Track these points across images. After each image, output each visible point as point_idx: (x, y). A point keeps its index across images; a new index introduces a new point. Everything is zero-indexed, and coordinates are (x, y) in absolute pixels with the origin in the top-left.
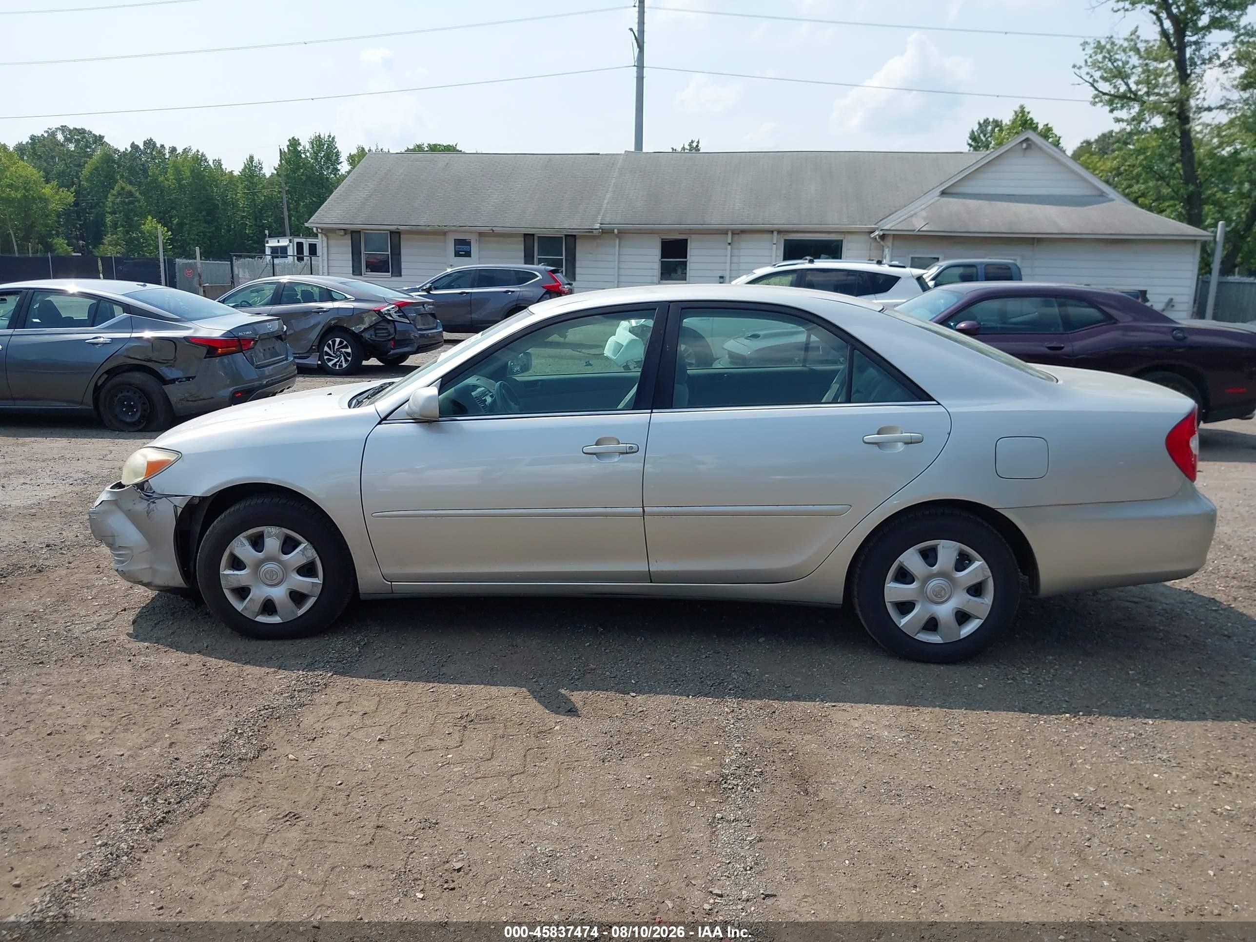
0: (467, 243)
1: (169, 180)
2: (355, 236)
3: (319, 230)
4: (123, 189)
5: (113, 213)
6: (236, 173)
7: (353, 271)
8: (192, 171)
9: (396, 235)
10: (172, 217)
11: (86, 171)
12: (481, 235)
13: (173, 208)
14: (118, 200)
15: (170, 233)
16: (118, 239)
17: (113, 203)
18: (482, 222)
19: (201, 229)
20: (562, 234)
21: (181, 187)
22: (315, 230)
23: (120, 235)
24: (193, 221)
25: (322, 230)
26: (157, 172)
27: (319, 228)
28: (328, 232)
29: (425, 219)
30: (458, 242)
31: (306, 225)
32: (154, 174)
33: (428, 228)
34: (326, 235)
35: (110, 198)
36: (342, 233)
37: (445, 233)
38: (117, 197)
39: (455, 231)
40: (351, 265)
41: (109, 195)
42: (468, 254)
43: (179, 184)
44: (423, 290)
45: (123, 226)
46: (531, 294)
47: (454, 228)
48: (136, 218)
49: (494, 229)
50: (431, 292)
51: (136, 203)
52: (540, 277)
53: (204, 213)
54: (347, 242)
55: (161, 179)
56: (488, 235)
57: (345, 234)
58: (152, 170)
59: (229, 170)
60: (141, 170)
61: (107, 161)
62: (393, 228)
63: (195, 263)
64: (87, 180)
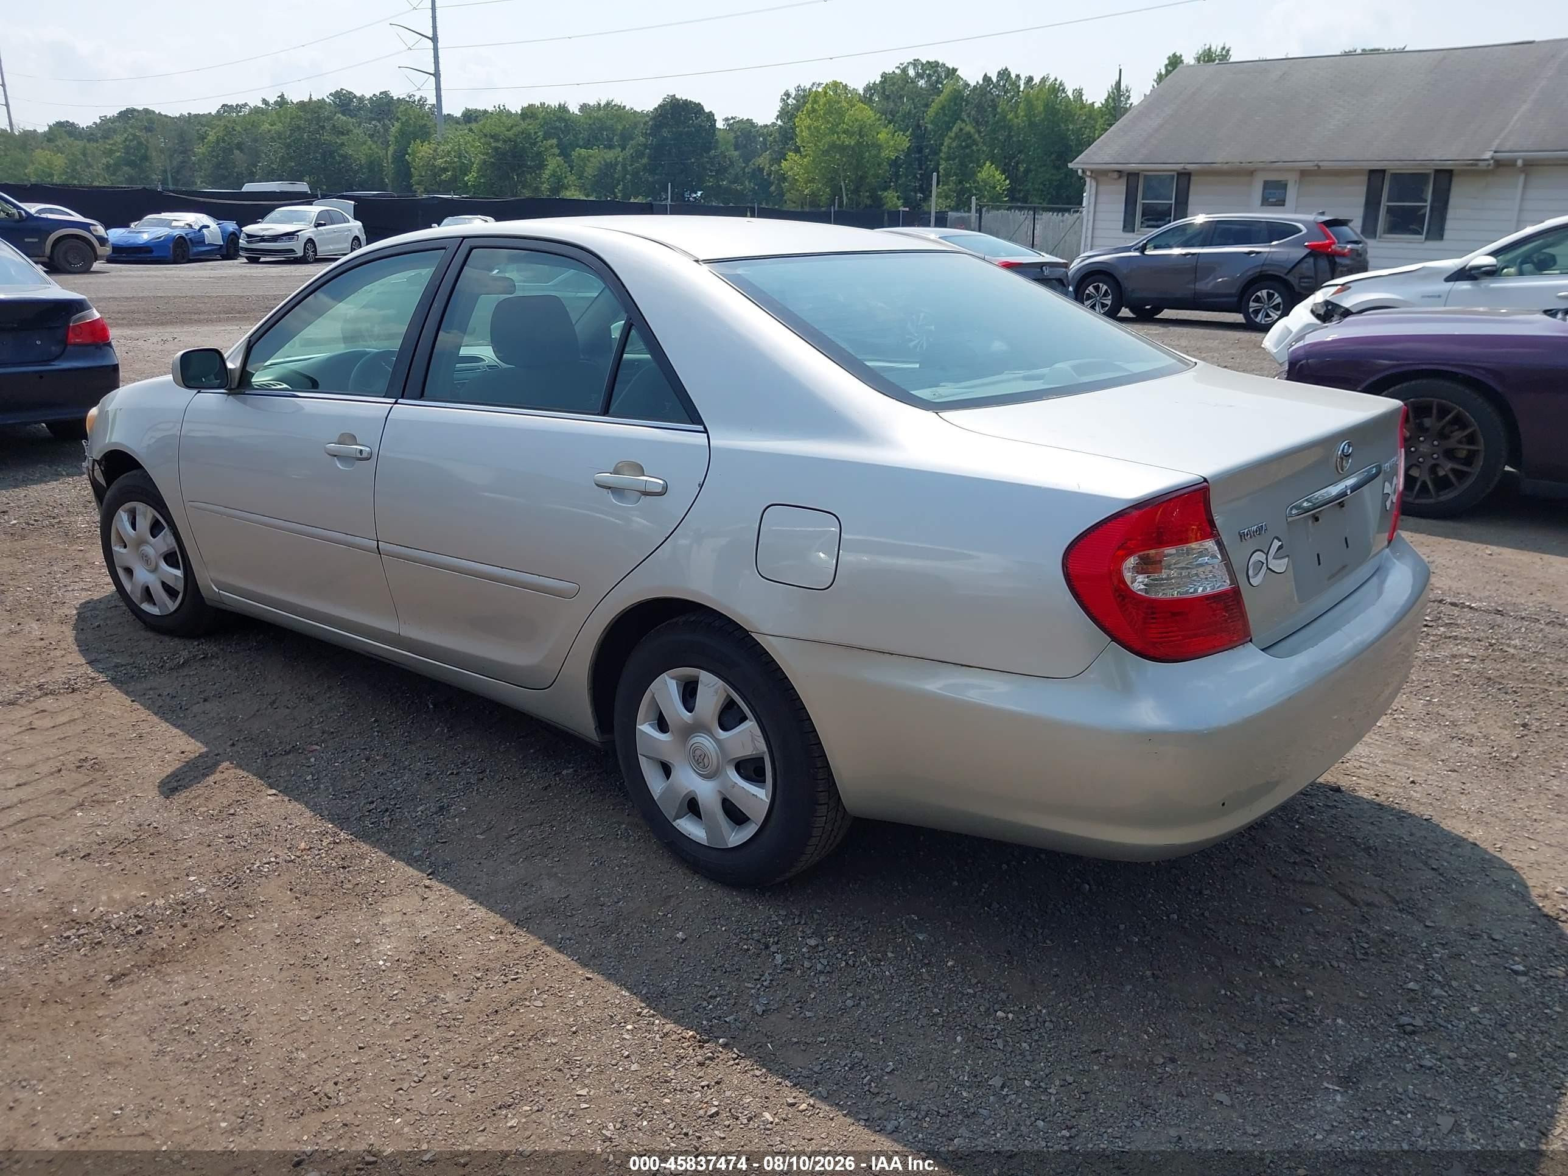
0: (1283, 186)
1: (1018, 119)
2: (1131, 178)
3: (1088, 173)
4: (961, 130)
5: (948, 159)
6: (1097, 105)
7: (1124, 227)
8: (1046, 105)
9: (1184, 178)
10: (1017, 163)
11: (931, 111)
12: (1304, 173)
13: (1020, 152)
14: (954, 144)
15: (1008, 182)
16: (949, 189)
17: (949, 147)
18: (1307, 154)
19: (1048, 176)
20: (1429, 169)
21: (1032, 124)
22: (1080, 172)
23: (952, 185)
24: (1040, 167)
25: (1092, 172)
26: (1007, 108)
27: (1088, 169)
28: (1099, 175)
29: (1223, 155)
30: (1267, 184)
31: (1070, 165)
32: (1003, 111)
33: (1225, 167)
34: (1096, 179)
35: (947, 141)
36: (1116, 175)
37: (1252, 173)
38: (953, 140)
39: (1263, 170)
40: (1122, 219)
41: (946, 139)
42: (1281, 203)
43: (1029, 120)
44: (1136, 250)
45: (956, 175)
46: (1284, 257)
47: (1261, 165)
48: (971, 165)
49: (1320, 164)
50: (1146, 253)
51: (974, 147)
52: (1305, 231)
53: (1053, 156)
54: (1121, 187)
55: (1010, 116)
56: (1310, 174)
57: (1120, 177)
58: (1002, 106)
59: (1090, 102)
60: (990, 106)
61: (956, 98)
62: (1179, 167)
63: (969, 217)
64: (932, 122)
